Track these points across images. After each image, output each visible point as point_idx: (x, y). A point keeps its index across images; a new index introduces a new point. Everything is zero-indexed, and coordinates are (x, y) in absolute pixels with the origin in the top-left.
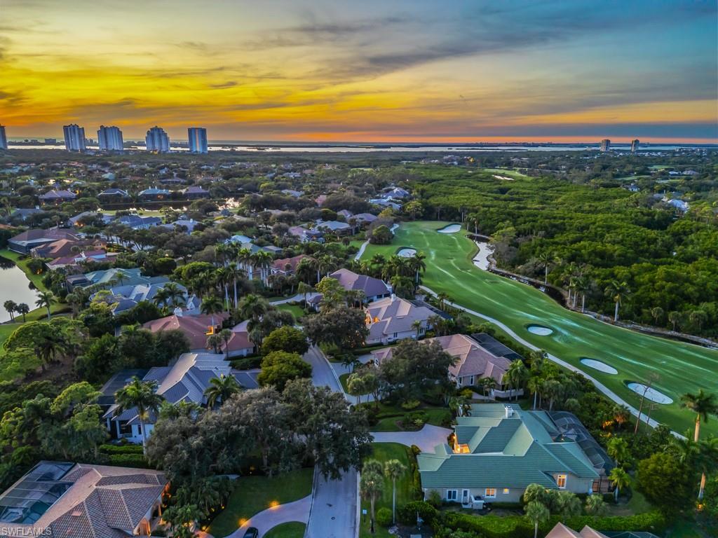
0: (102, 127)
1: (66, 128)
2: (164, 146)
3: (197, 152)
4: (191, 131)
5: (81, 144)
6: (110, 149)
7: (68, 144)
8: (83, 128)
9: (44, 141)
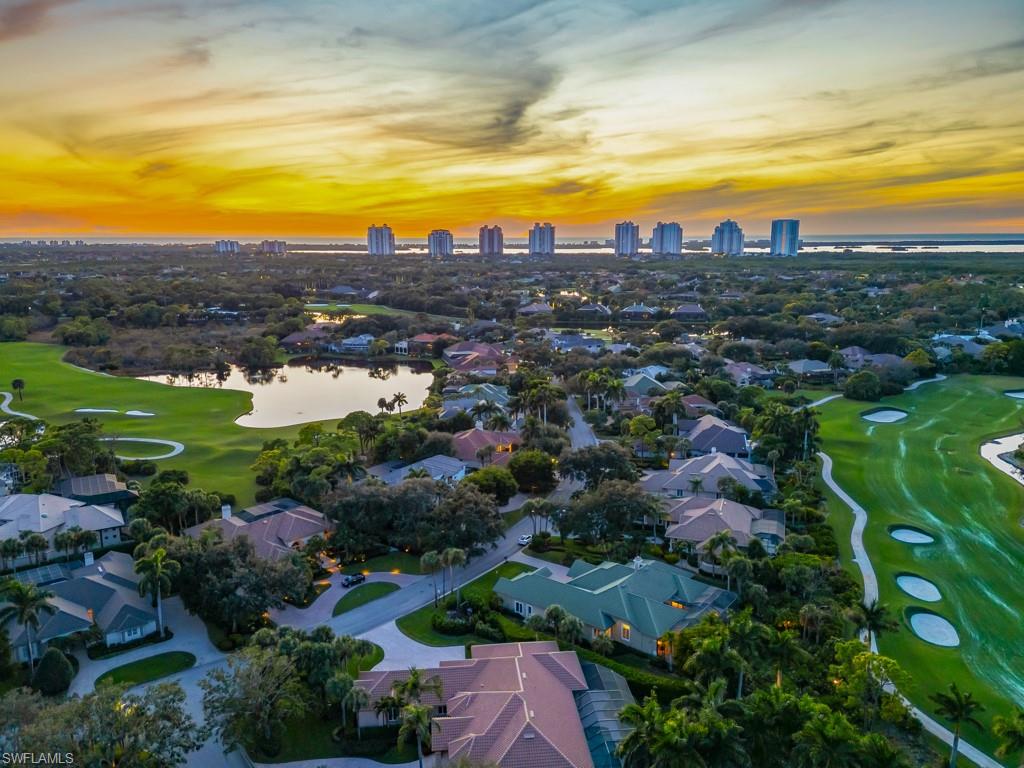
0: (659, 223)
1: (618, 227)
2: (735, 247)
3: (780, 254)
4: (777, 226)
5: (633, 246)
6: (664, 252)
7: (617, 248)
8: (638, 227)
9: (604, 243)
